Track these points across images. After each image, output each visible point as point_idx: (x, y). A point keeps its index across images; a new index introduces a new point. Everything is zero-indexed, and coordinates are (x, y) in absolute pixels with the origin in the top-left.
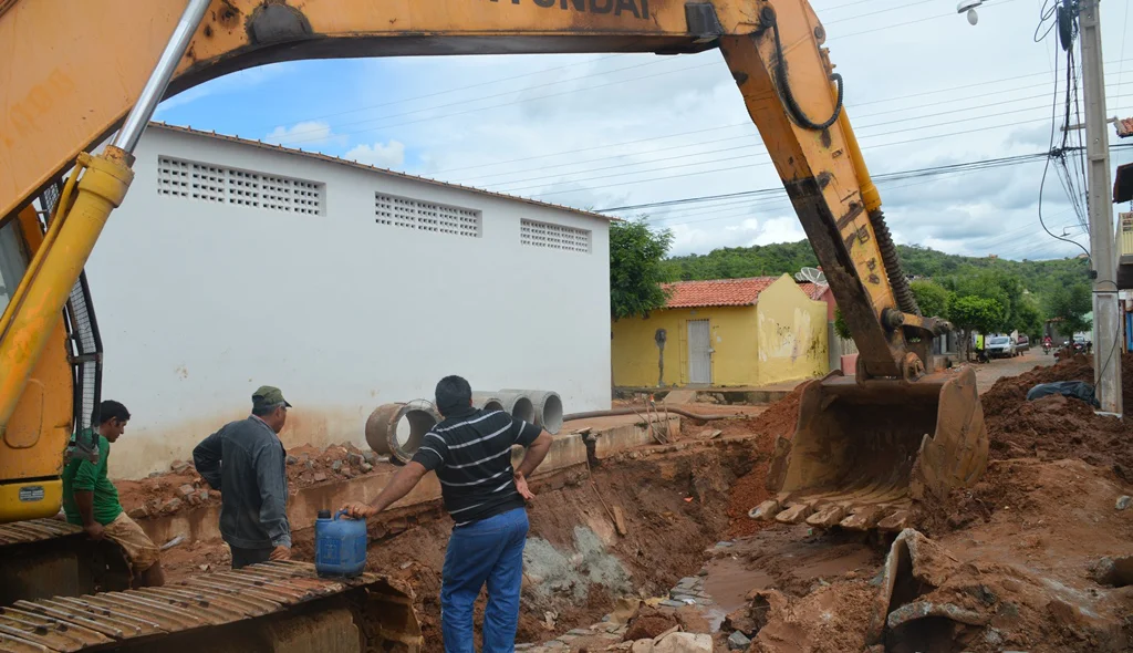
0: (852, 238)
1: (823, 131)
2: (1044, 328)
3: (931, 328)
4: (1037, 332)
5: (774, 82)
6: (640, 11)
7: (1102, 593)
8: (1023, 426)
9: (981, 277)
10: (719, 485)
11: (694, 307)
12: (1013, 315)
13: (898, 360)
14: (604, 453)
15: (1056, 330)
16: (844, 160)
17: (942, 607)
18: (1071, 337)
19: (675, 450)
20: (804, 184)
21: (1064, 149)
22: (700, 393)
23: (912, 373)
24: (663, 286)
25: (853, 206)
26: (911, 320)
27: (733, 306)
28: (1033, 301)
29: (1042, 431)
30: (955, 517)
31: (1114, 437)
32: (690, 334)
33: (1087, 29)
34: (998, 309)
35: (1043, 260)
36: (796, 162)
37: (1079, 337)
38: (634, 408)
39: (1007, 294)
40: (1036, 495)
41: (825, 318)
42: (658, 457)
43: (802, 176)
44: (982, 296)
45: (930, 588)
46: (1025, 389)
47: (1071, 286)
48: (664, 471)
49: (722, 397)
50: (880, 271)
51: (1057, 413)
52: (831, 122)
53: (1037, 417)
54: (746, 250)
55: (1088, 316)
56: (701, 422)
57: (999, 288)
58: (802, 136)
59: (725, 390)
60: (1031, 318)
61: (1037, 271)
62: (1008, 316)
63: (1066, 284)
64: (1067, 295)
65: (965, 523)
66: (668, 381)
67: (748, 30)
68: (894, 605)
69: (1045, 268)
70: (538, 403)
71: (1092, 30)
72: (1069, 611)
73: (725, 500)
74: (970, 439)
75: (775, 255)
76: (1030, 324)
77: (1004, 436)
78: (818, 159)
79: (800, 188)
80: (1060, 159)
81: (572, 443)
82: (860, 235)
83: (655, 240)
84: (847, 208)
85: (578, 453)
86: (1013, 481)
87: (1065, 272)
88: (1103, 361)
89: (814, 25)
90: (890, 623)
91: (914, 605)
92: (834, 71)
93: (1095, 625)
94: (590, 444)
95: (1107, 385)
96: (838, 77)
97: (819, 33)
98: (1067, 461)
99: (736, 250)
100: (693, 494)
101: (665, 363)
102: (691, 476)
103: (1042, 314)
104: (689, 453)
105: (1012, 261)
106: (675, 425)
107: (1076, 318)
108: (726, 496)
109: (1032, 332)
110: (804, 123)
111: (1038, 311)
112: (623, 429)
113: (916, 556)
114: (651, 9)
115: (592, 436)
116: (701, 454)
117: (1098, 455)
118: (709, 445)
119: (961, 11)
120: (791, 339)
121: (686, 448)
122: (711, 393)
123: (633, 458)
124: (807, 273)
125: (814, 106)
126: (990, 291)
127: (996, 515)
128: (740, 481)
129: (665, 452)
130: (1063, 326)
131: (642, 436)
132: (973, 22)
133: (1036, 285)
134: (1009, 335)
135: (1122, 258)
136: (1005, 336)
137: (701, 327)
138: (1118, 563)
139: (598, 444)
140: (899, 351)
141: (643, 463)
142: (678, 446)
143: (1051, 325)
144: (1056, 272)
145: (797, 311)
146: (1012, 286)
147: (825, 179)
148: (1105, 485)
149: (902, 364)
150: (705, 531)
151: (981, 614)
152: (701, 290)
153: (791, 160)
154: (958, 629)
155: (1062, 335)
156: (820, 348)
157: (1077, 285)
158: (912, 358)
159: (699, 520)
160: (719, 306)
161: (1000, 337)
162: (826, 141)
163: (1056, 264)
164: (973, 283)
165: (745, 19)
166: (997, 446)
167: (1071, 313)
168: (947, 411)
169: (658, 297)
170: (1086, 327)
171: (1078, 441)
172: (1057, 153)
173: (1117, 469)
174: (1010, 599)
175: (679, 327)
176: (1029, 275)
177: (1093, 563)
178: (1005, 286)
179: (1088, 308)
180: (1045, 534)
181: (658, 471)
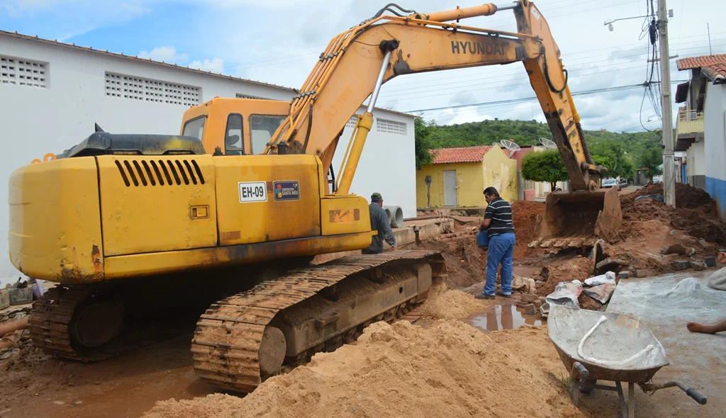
0: (570, 134)
1: (560, 93)
2: (635, 174)
3: (599, 170)
4: (631, 177)
5: (544, 74)
6: (501, 52)
7: (665, 256)
8: (635, 210)
9: (599, 144)
10: (477, 254)
11: (447, 163)
12: (618, 166)
13: (587, 183)
14: (422, 237)
15: (643, 175)
16: (568, 104)
17: (614, 260)
18: (651, 179)
19: (455, 236)
20: (552, 114)
21: (650, 82)
22: (452, 210)
23: (593, 188)
24: (430, 151)
25: (571, 122)
26: (592, 167)
27: (470, 162)
28: (629, 158)
29: (642, 211)
30: (612, 241)
31: (671, 213)
32: (445, 178)
33: (662, 36)
34: (610, 163)
35: (634, 132)
36: (550, 106)
37: (657, 179)
38: (427, 216)
39: (615, 154)
40: (642, 231)
41: (516, 169)
42: (448, 239)
43: (552, 111)
44: (601, 155)
45: (609, 256)
46: (633, 199)
47: (651, 148)
48: (451, 247)
49: (464, 212)
50: (580, 148)
51: (648, 205)
52: (563, 90)
53: (640, 207)
54: (449, 127)
55: (661, 167)
56: (463, 223)
57: (610, 151)
58: (552, 94)
59: (466, 209)
60: (628, 168)
61: (630, 139)
62: (615, 167)
63: (648, 147)
64: (649, 154)
65: (616, 242)
66: (433, 204)
67: (537, 56)
68: (597, 262)
69: (635, 138)
70: (393, 212)
71: (664, 36)
72: (654, 260)
73: (479, 262)
74: (616, 214)
75: (467, 130)
76: (627, 172)
77: (627, 214)
78: (559, 104)
79: (551, 115)
80: (648, 87)
81: (409, 232)
82: (573, 133)
83: (427, 126)
84: (568, 123)
85: (412, 237)
86: (633, 227)
87: (648, 140)
88: (668, 185)
89: (557, 50)
90: (597, 267)
91: (605, 260)
92: (564, 68)
93: (663, 264)
94: (417, 232)
95: (669, 197)
96: (565, 70)
97: (558, 53)
98: (653, 220)
99: (443, 127)
100: (464, 258)
101: (431, 194)
102: (463, 249)
103: (635, 166)
104: (462, 237)
105: (615, 133)
106: (452, 224)
107: (654, 168)
108: (480, 260)
109: (628, 176)
110: (554, 90)
111: (632, 164)
112: (430, 225)
113: (603, 247)
114: (505, 51)
115: (417, 229)
116: (467, 238)
117: (665, 219)
118: (471, 234)
119: (605, 25)
120: (499, 181)
121: (461, 235)
122: (458, 210)
123: (436, 240)
124: (504, 143)
125: (557, 83)
126: (605, 153)
127: (627, 239)
128: (486, 252)
129: (451, 237)
130: (647, 172)
131: (438, 229)
132: (611, 29)
133: (630, 148)
134: (615, 178)
135: (679, 135)
136: (613, 179)
137: (452, 174)
138: (670, 247)
139: (420, 233)
140: (587, 180)
141: (441, 242)
142: (457, 234)
143: (640, 172)
144: (642, 139)
145: (502, 164)
146: (618, 149)
147: (561, 112)
148: (667, 228)
149: (588, 185)
150: (472, 276)
151: (626, 262)
152: (449, 154)
153: (548, 104)
154: (620, 266)
155: (647, 177)
156: (514, 185)
157: (654, 149)
158: (592, 182)
159: (469, 271)
160: (462, 162)
161: (610, 179)
162: (561, 96)
163: (641, 135)
164: (596, 148)
165: (535, 52)
166: (625, 218)
167: (652, 165)
168: (608, 203)
169: (429, 158)
170: (660, 173)
171: (657, 215)
172: (647, 84)
173: (671, 224)
174: (636, 257)
175: (439, 174)
176: (626, 141)
177: (662, 249)
178: (614, 149)
179: (661, 162)
180: (645, 243)
181: (448, 247)
